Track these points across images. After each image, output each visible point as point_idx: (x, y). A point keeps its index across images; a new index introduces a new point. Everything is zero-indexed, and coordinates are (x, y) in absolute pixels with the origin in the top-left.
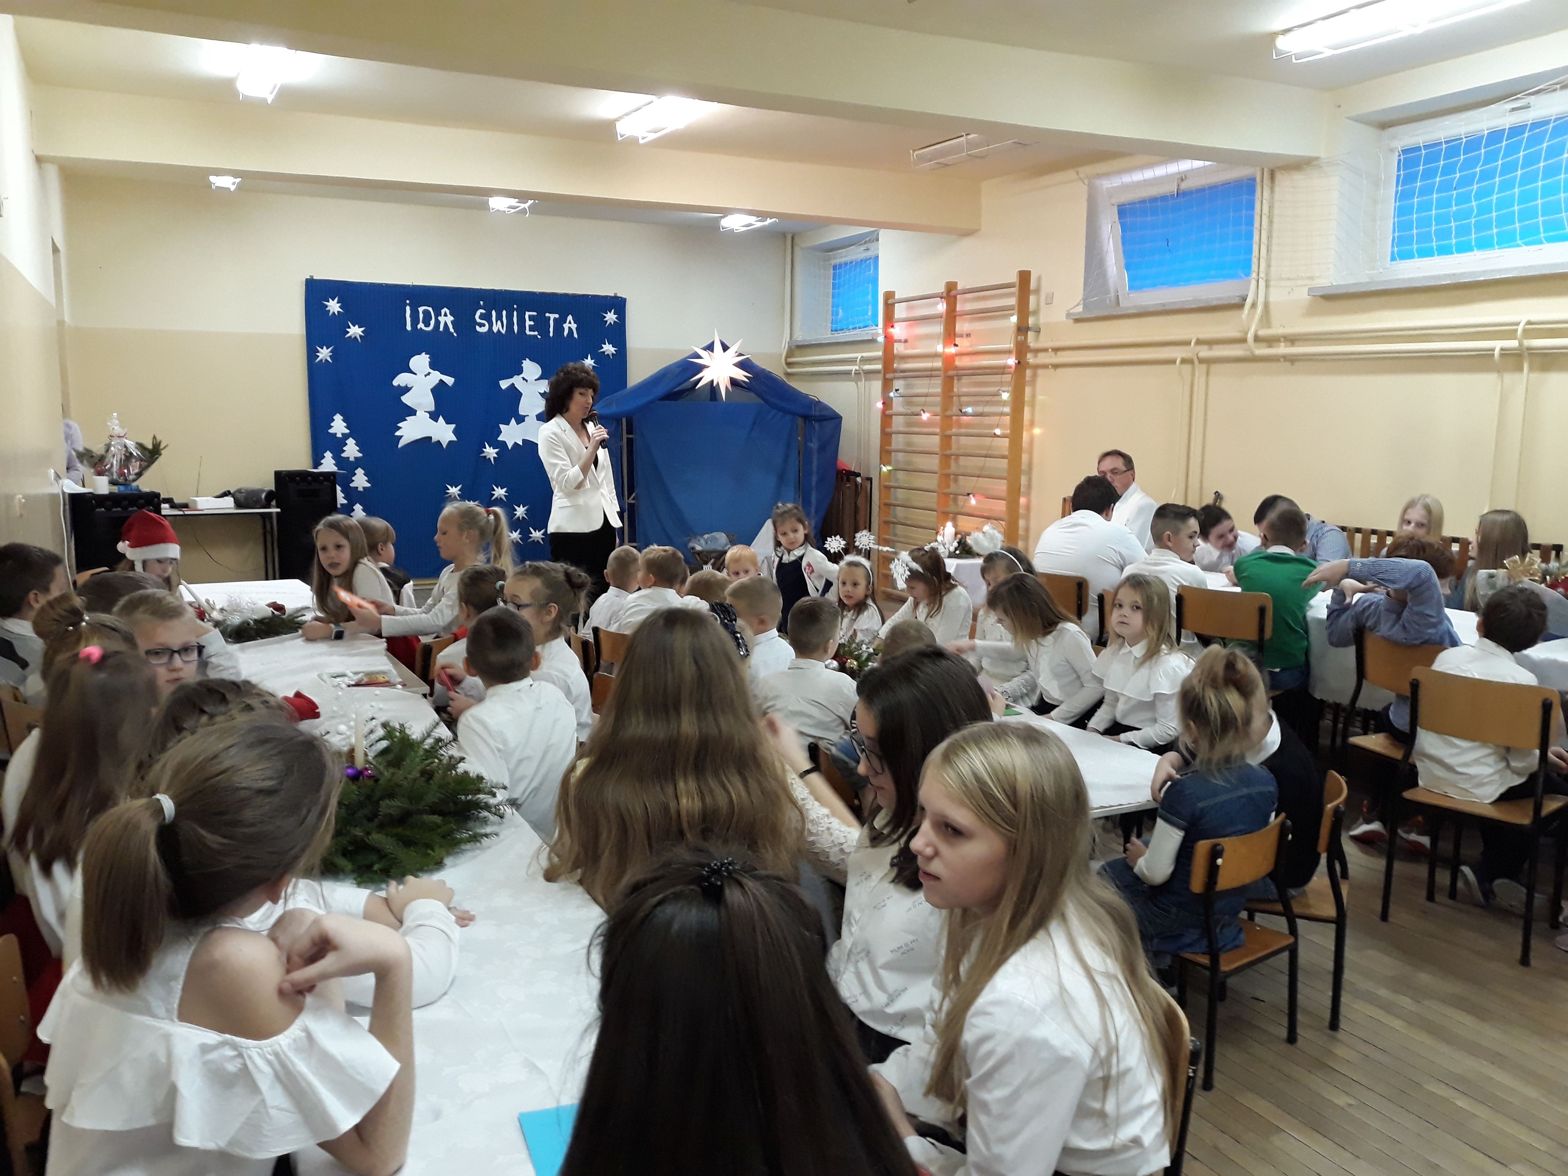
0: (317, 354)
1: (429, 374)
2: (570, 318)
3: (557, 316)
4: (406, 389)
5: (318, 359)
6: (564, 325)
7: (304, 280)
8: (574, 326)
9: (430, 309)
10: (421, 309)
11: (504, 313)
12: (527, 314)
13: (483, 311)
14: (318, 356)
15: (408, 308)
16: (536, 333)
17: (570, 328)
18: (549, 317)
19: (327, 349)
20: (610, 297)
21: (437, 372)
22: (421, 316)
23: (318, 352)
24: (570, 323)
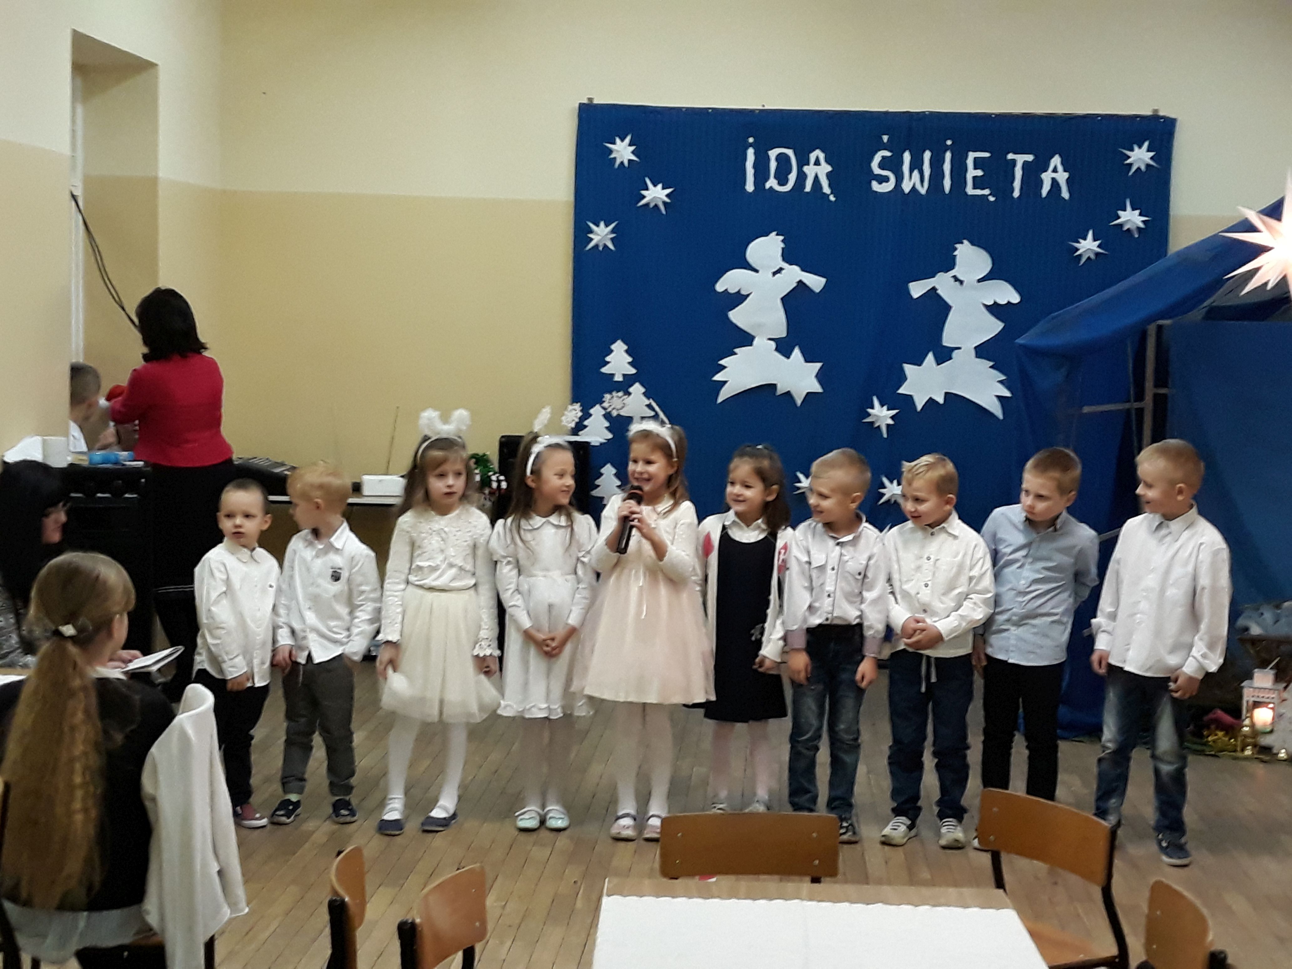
0: (591, 236)
1: (780, 270)
2: (1056, 161)
3: (1030, 158)
4: (738, 298)
5: (592, 244)
6: (1044, 176)
7: (577, 105)
8: (1062, 177)
9: (790, 152)
10: (773, 154)
11: (927, 155)
12: (972, 156)
13: (887, 154)
14: (591, 239)
15: (751, 152)
16: (986, 192)
17: (1054, 181)
18: (1014, 162)
19: (607, 226)
20: (1142, 117)
21: (796, 268)
22: (773, 165)
23: (591, 232)
24: (1055, 170)
